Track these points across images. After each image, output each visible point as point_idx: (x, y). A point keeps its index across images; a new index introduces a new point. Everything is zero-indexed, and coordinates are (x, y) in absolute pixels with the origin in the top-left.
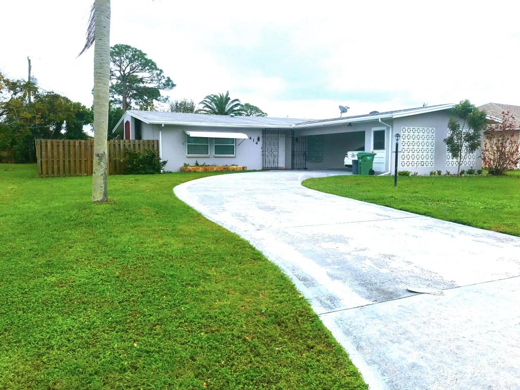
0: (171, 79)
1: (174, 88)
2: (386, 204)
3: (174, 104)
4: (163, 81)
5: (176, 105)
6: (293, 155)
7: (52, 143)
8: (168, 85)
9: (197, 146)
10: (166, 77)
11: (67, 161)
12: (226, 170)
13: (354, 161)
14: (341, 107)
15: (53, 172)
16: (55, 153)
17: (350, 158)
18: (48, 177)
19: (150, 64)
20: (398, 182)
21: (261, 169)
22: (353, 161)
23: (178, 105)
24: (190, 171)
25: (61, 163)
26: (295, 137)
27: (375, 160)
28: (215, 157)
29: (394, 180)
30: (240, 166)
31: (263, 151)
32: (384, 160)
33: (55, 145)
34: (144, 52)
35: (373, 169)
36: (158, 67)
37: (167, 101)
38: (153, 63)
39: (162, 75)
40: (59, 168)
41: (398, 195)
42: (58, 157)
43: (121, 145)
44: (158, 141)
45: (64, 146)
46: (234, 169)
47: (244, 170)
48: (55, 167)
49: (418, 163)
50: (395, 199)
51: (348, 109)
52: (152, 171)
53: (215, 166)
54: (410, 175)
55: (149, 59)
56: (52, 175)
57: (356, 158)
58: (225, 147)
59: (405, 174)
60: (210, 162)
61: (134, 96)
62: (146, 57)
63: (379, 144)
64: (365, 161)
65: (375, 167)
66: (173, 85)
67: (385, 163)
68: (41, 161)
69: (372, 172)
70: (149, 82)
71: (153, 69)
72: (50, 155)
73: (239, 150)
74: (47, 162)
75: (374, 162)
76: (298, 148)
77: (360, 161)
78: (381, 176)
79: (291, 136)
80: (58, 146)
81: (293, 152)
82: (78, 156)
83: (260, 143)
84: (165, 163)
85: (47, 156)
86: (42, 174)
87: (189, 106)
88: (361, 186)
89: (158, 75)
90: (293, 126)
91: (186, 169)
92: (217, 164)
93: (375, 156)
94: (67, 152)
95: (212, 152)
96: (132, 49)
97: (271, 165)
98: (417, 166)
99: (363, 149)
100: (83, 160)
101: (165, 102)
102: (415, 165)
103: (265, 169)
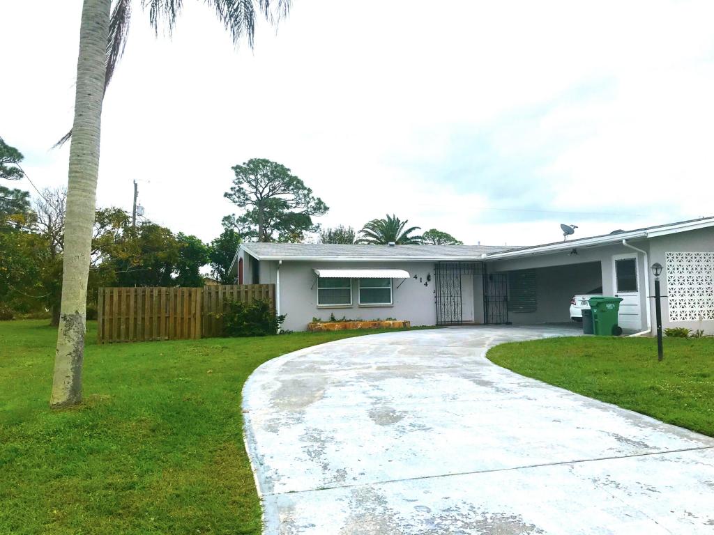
0: (322, 200)
1: (327, 212)
2: (639, 408)
3: (327, 233)
4: (312, 204)
5: (330, 235)
6: (486, 302)
7: (119, 292)
8: (320, 208)
9: (333, 291)
10: (316, 198)
11: (139, 318)
12: (377, 328)
13: (584, 312)
14: (563, 226)
15: (119, 336)
16: (124, 307)
17: (578, 307)
18: (111, 343)
19: (295, 183)
20: (665, 351)
21: (434, 323)
22: (582, 310)
23: (332, 235)
24: (320, 330)
25: (132, 322)
26: (488, 273)
27: (622, 310)
28: (360, 307)
29: (656, 347)
30: (400, 321)
31: (436, 297)
32: (637, 310)
33: (124, 295)
34: (286, 166)
35: (619, 325)
36: (306, 185)
37: (319, 230)
38: (299, 182)
39: (311, 196)
40: (127, 328)
41: (665, 384)
42: (128, 314)
43: (220, 293)
44: (274, 286)
45: (136, 296)
46: (390, 325)
47: (405, 327)
48: (123, 327)
49: (702, 314)
50: (661, 394)
51: (575, 230)
52: (261, 331)
53: (361, 321)
54: (690, 335)
55: (293, 175)
56: (118, 340)
57: (588, 307)
58: (377, 292)
59: (679, 334)
60: (352, 315)
61: (276, 226)
62: (289, 173)
63: (628, 282)
64: (603, 311)
65: (622, 322)
66: (326, 209)
67: (640, 314)
68: (103, 320)
69: (617, 331)
70: (294, 205)
71: (299, 189)
72: (115, 309)
73: (398, 297)
74: (111, 320)
75: (619, 312)
76: (493, 291)
77: (595, 311)
78: (634, 338)
79: (480, 272)
80: (128, 296)
81: (486, 297)
82: (155, 311)
83: (431, 284)
84: (282, 318)
85: (111, 313)
86: (103, 338)
87: (346, 236)
88: (592, 359)
89: (305, 196)
90: (484, 256)
91: (314, 326)
92: (363, 319)
93: (621, 303)
94: (140, 305)
95: (356, 299)
96: (272, 163)
97: (451, 318)
98: (701, 318)
99: (600, 291)
100: (163, 315)
101: (316, 231)
102: (698, 317)
103: (440, 325)
